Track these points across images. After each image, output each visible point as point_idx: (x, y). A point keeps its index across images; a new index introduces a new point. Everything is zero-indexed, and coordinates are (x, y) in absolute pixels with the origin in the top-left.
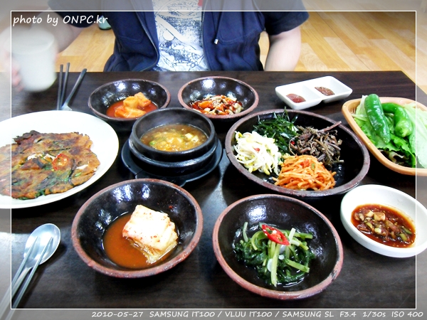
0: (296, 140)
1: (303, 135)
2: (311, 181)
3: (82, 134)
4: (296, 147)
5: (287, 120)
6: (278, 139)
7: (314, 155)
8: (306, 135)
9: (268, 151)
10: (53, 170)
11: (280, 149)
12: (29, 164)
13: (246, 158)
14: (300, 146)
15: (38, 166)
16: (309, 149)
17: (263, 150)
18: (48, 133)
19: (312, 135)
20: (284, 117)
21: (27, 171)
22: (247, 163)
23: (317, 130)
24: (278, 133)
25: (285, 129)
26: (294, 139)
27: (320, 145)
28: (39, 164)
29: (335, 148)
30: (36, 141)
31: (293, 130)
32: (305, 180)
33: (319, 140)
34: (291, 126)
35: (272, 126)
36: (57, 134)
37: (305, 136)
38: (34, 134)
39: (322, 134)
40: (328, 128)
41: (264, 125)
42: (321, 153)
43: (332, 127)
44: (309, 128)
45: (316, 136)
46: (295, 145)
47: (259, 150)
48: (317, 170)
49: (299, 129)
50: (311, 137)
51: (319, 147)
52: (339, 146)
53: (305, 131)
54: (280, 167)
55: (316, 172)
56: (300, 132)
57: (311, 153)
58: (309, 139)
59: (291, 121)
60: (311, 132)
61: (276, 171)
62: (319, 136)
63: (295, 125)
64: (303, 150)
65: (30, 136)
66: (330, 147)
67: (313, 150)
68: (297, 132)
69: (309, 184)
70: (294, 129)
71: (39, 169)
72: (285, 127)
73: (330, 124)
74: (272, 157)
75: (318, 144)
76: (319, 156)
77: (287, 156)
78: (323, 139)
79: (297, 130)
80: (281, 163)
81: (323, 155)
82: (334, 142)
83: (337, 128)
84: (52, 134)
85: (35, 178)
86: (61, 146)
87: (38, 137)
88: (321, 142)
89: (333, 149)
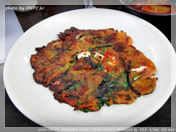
3: (117, 31)
10: (106, 71)
12: (81, 64)
15: (90, 67)
18: (86, 29)
21: (80, 72)
28: (91, 63)
30: (78, 37)
36: (95, 30)
38: (73, 30)
65: (71, 32)
71: (91, 69)
84: (90, 30)
85: (89, 81)
86: (103, 42)
87: (78, 33)
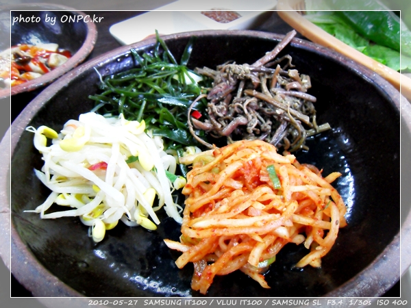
0: (203, 106)
1: (216, 89)
2: (283, 232)
4: (207, 125)
5: (171, 62)
6: (157, 116)
7: (259, 132)
8: (222, 85)
9: (132, 160)
11: (167, 142)
13: (79, 197)
14: (217, 118)
16: (241, 120)
17: (116, 161)
19: (239, 81)
20: (161, 57)
22: (84, 211)
23: (246, 68)
24: (152, 99)
25: (169, 85)
26: (195, 104)
27: (266, 104)
29: (302, 99)
31: (188, 82)
32: (263, 236)
33: (259, 89)
34: (180, 72)
35: (136, 86)
37: (221, 88)
39: (261, 74)
40: (269, 56)
41: (113, 89)
42: (276, 122)
43: (277, 50)
44: (224, 66)
45: (248, 81)
46: (202, 119)
47: (103, 165)
48: (290, 189)
49: (203, 76)
50: (237, 86)
51: (264, 109)
52: (309, 91)
53: (218, 75)
54: (179, 197)
55: (288, 196)
56: (207, 82)
57: (251, 129)
58: (234, 93)
59: (179, 63)
60: (235, 75)
61: (172, 210)
62: (255, 80)
63: (191, 67)
64: (227, 129)
66: (289, 101)
67: (253, 120)
68: (200, 84)
69: (278, 239)
70: (192, 78)
72: (167, 79)
73: (271, 45)
74: (150, 176)
75: (260, 100)
76: (274, 130)
77: (192, 154)
78: (269, 86)
79: (197, 79)
80: (179, 182)
81: (282, 127)
82: (295, 85)
83: (289, 49)
88: (266, 95)
89: (298, 103)
